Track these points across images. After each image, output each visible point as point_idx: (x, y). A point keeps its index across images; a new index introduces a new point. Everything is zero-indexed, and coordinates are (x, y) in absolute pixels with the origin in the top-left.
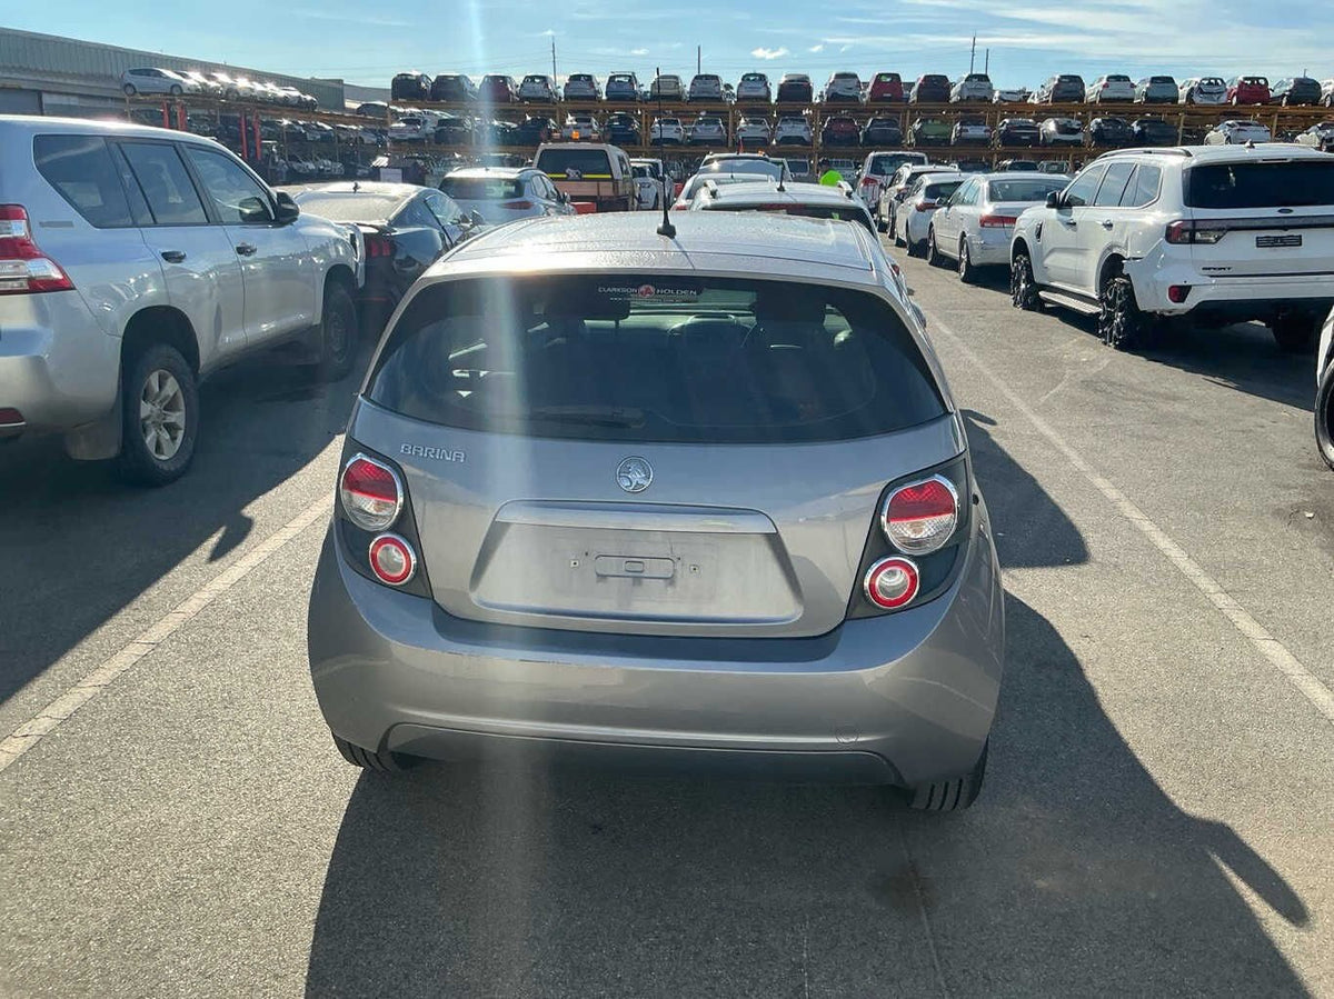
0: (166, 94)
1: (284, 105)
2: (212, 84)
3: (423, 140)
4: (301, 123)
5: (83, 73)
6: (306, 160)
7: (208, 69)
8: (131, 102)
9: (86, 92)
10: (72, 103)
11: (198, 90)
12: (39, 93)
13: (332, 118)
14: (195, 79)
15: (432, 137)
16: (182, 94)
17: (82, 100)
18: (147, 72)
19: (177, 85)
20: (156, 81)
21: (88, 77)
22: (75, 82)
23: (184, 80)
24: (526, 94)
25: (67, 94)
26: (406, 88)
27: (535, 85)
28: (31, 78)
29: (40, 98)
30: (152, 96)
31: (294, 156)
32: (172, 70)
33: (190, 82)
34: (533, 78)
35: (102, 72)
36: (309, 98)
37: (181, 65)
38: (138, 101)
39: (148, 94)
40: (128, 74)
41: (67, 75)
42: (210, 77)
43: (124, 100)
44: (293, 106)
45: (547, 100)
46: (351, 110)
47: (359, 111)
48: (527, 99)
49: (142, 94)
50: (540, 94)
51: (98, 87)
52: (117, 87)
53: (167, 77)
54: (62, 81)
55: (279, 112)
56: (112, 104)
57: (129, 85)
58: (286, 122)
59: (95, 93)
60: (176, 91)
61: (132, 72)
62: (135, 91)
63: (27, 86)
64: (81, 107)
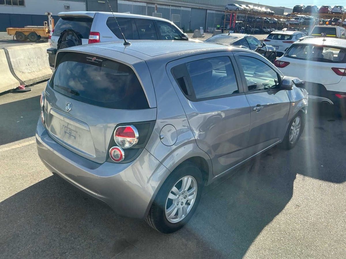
0: (235, 10)
1: (265, 13)
2: (248, 8)
3: (299, 24)
4: (269, 18)
5: (218, 5)
6: (268, 28)
7: (247, 4)
8: (227, 12)
9: (217, 10)
10: (213, 12)
11: (243, 9)
12: (207, 10)
13: (278, 17)
14: (243, 6)
15: (302, 23)
16: (239, 10)
17: (216, 12)
18: (232, 5)
19: (238, 8)
20: (233, 7)
21: (218, 6)
22: (215, 7)
23: (240, 7)
24: (334, 11)
25: (213, 10)
26: (297, 9)
27: (337, 9)
28: (206, 6)
29: (207, 11)
30: (232, 11)
31: (265, 27)
32: (238, 4)
33: (242, 7)
34: (337, 7)
35: (222, 4)
36: (273, 12)
37: (241, 3)
38: (228, 12)
39: (231, 10)
40: (227, 5)
42: (247, 6)
43: (225, 12)
44: (268, 14)
45: (340, 13)
46: (285, 15)
47: (287, 16)
48: (334, 13)
49: (230, 10)
50: (338, 11)
51: (220, 8)
52: (224, 8)
53: (236, 6)
54: (212, 7)
55: (263, 16)
56: (223, 13)
57: (227, 8)
58: (265, 18)
59: (219, 10)
60: (237, 10)
61: (228, 5)
62: (228, 10)
63: (204, 8)
64: (215, 13)
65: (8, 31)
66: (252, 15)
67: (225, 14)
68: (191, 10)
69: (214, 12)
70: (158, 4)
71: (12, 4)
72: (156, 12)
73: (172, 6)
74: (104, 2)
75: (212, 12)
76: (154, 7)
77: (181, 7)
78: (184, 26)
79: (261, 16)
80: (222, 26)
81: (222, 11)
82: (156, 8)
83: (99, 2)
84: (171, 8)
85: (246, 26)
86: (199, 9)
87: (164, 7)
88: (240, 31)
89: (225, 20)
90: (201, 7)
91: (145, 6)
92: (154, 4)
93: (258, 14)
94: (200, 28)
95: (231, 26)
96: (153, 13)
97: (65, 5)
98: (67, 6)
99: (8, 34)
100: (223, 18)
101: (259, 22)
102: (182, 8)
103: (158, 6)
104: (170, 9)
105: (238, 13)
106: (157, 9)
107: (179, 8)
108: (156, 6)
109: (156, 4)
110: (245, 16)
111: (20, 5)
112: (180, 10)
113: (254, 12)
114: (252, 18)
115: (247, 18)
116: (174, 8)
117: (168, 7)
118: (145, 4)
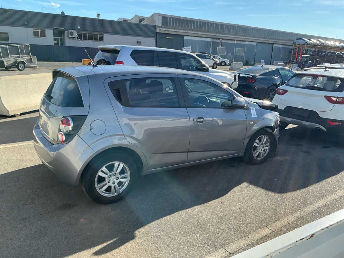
0: (303, 44)
2: (318, 42)
7: (318, 38)
8: (295, 46)
9: (284, 44)
11: (312, 44)
12: (273, 44)
14: (314, 41)
16: (307, 44)
18: (300, 39)
20: (302, 41)
21: (286, 40)
22: (283, 42)
23: (309, 41)
25: (280, 44)
28: (272, 40)
32: (307, 38)
33: (311, 42)
35: (290, 39)
37: (310, 37)
39: (299, 44)
41: (281, 40)
42: (317, 40)
43: (293, 46)
49: (298, 44)
51: (288, 43)
52: (292, 42)
53: (305, 40)
54: (279, 41)
55: (336, 50)
56: (290, 47)
57: (295, 42)
58: (337, 52)
59: (287, 44)
60: (306, 44)
61: (296, 39)
62: (296, 44)
63: (270, 42)
64: (283, 47)
65: (83, 62)
66: (323, 49)
67: (293, 47)
68: (256, 44)
69: (281, 46)
70: (223, 39)
71: (93, 39)
72: (220, 46)
73: (237, 40)
74: (172, 38)
75: (279, 46)
76: (219, 42)
77: (246, 41)
78: (248, 59)
79: (333, 50)
80: (289, 60)
81: (290, 45)
82: (221, 42)
83: (167, 38)
84: (236, 42)
85: (316, 60)
86: (265, 43)
87: (229, 42)
88: (307, 64)
89: (292, 53)
90: (267, 42)
91: (211, 41)
92: (219, 39)
93: (330, 48)
94: (262, 61)
95: (297, 60)
96: (218, 47)
97: (137, 40)
98: (139, 42)
99: (83, 64)
100: (290, 52)
101: (331, 56)
102: (247, 43)
103: (223, 41)
104: (234, 43)
105: (306, 47)
106: (221, 44)
107: (245, 43)
108: (221, 41)
109: (221, 39)
110: (315, 50)
111: (100, 40)
112: (245, 44)
113: (324, 46)
114: (322, 52)
115: (317, 51)
116: (239, 42)
117: (233, 42)
118: (210, 40)
